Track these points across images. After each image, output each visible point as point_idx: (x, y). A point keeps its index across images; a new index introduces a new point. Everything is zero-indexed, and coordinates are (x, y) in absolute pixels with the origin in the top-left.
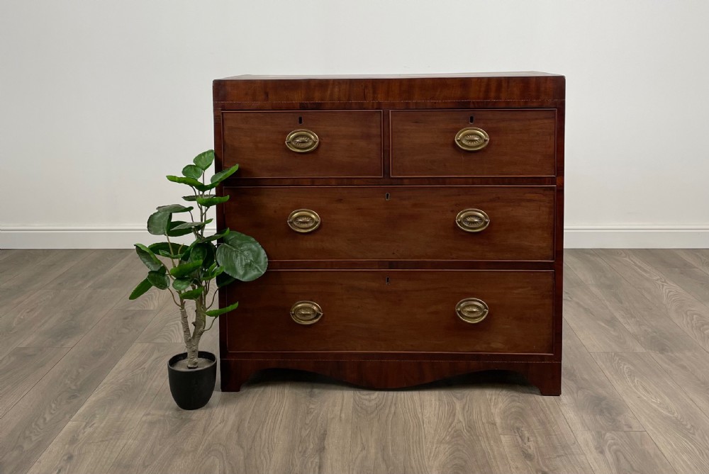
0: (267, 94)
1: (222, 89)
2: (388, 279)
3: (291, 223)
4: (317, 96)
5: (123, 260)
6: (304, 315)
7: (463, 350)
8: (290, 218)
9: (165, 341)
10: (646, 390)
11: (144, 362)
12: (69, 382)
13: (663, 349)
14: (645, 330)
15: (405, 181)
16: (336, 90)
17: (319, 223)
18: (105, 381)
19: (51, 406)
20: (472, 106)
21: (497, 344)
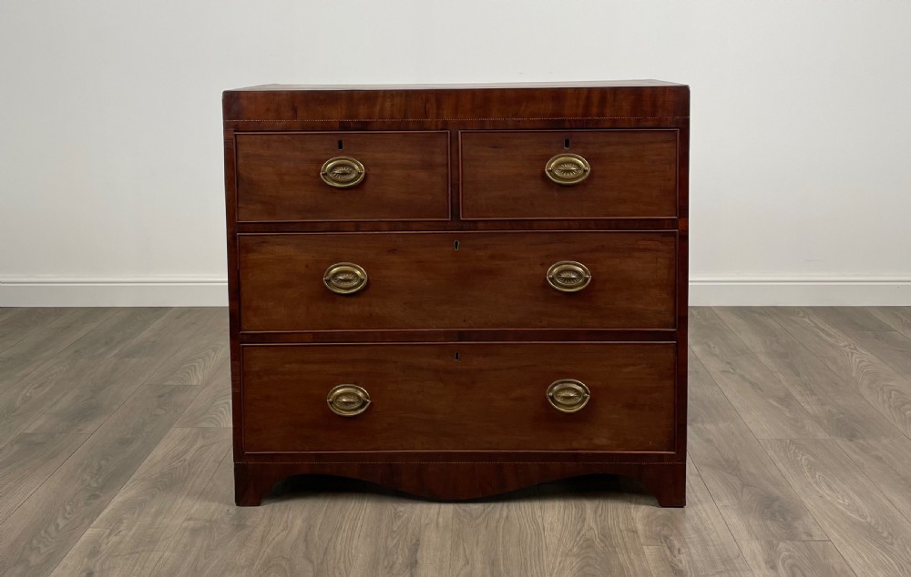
0: (295, 110)
1: (234, 103)
2: (457, 354)
3: (328, 281)
4: (363, 112)
5: (158, 321)
6: (346, 403)
7: (557, 448)
8: (327, 275)
9: (212, 425)
10: (831, 489)
11: (186, 452)
12: (88, 478)
13: (852, 437)
14: (830, 411)
15: (480, 225)
16: (388, 104)
17: (365, 281)
18: (134, 476)
19: (65, 509)
20: (567, 125)
21: (601, 441)
